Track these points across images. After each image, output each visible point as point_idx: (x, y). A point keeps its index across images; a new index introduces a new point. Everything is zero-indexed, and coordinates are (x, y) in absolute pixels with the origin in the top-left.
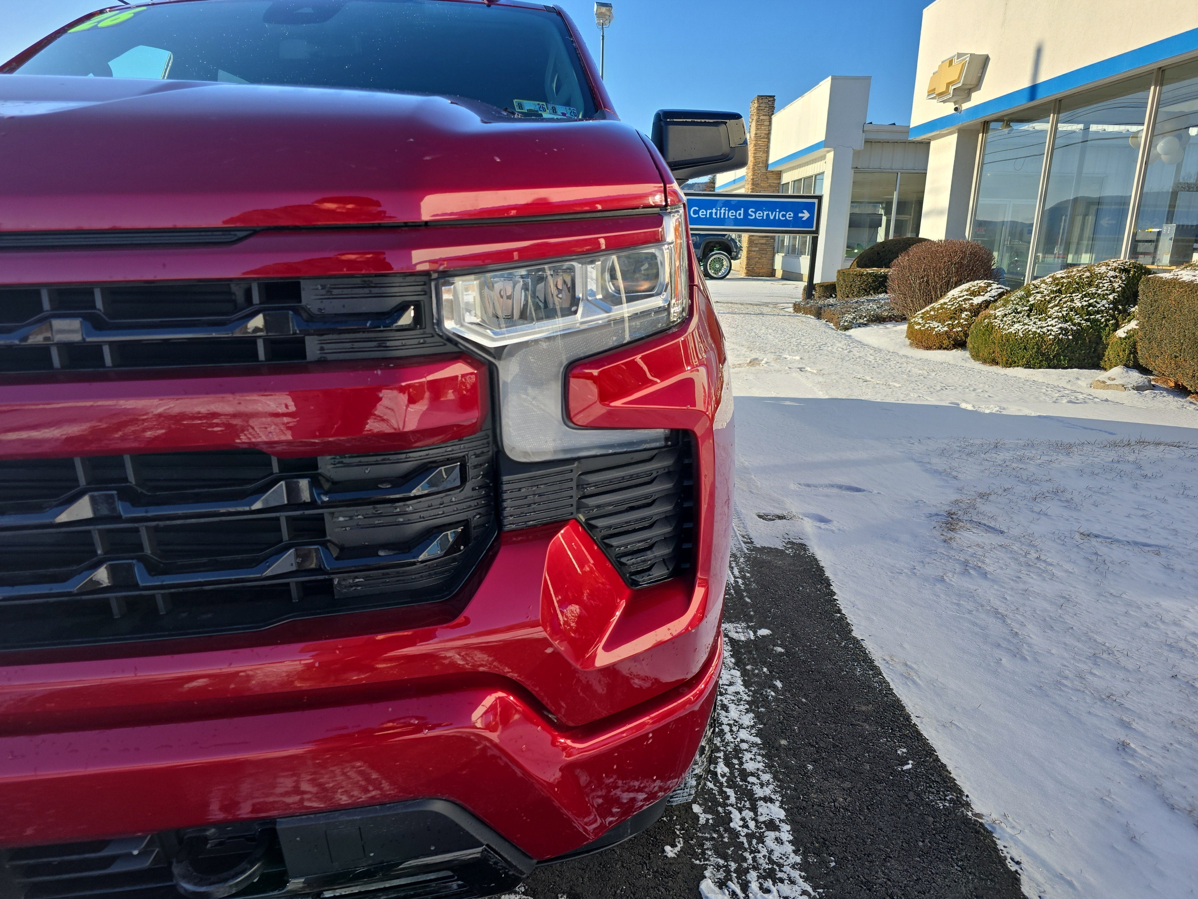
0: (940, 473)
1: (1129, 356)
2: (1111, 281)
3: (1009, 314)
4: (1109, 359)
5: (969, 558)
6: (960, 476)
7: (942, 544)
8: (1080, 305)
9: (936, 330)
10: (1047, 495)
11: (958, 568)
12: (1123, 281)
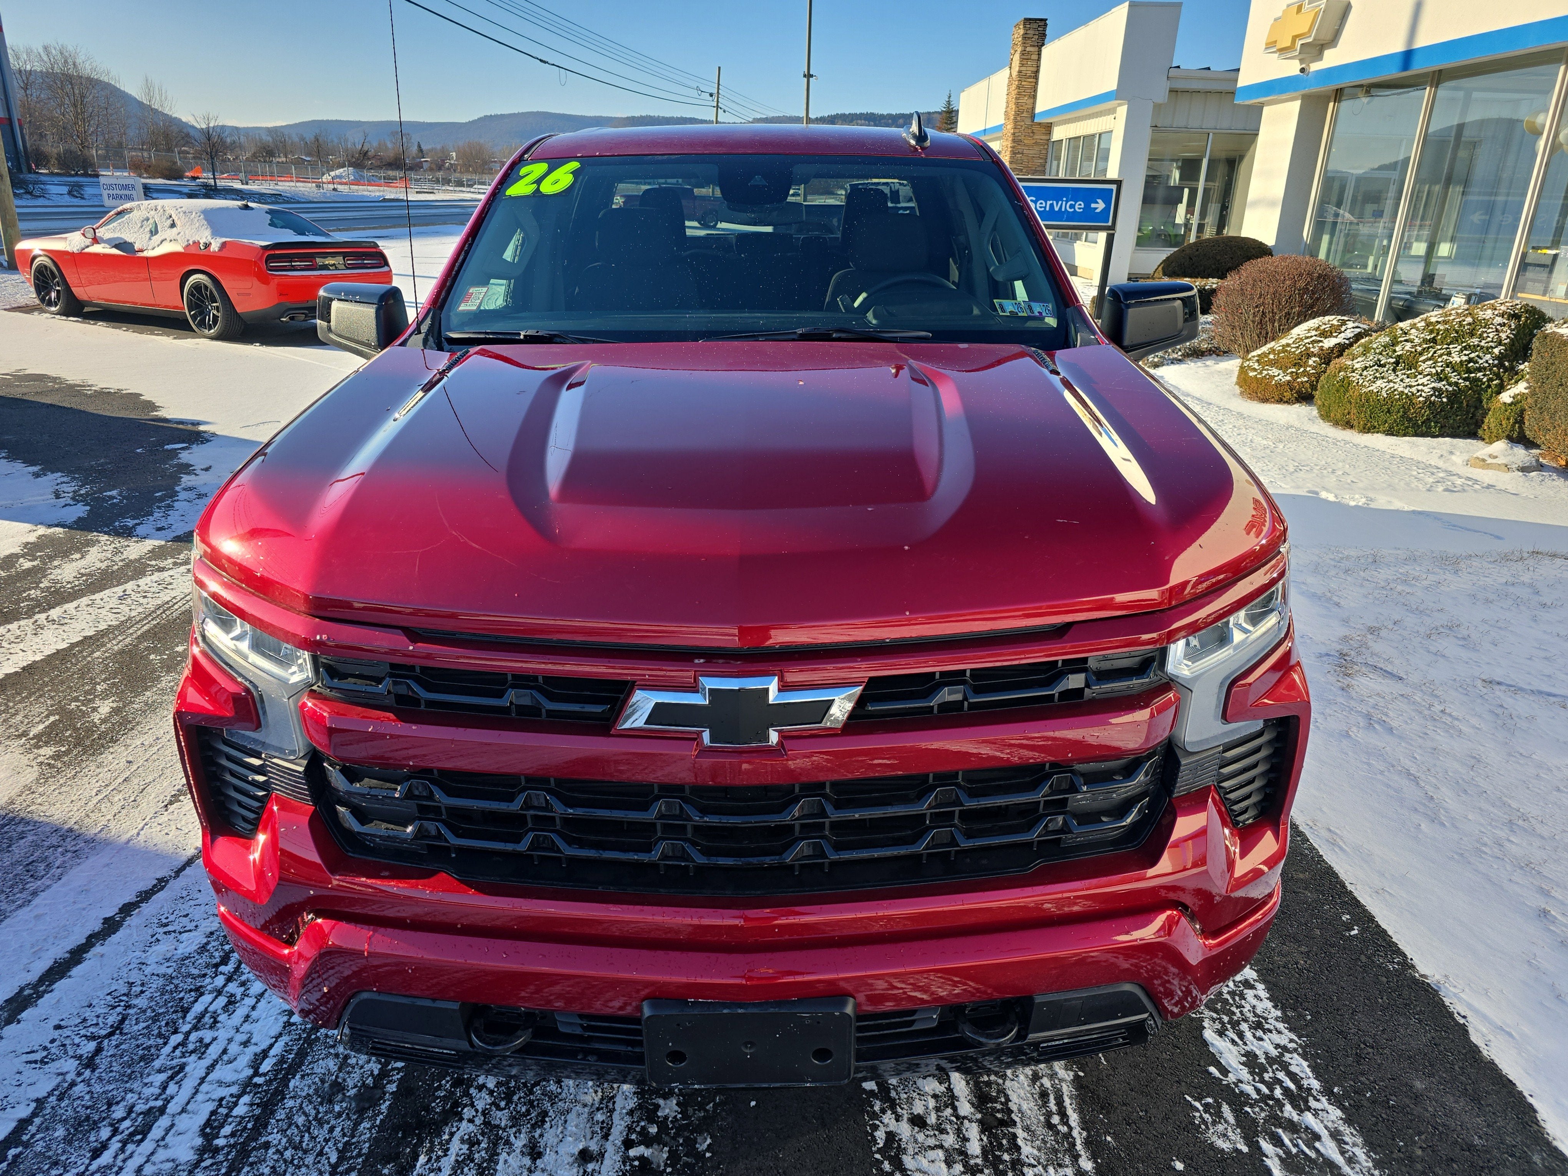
0: (1320, 598)
1: (1513, 426)
2: (1497, 330)
3: (1371, 367)
4: (1489, 428)
5: (1372, 711)
6: (1342, 603)
7: (1340, 692)
8: (1458, 360)
9: (1276, 378)
10: (1442, 630)
11: (1362, 722)
12: (1512, 330)
